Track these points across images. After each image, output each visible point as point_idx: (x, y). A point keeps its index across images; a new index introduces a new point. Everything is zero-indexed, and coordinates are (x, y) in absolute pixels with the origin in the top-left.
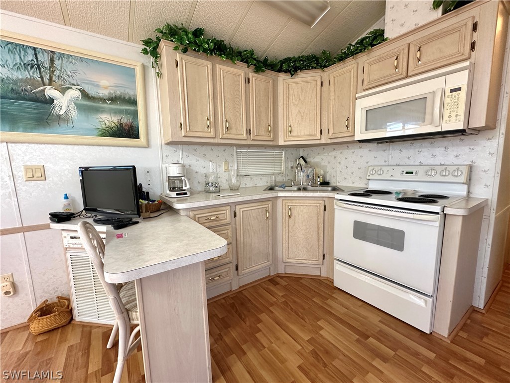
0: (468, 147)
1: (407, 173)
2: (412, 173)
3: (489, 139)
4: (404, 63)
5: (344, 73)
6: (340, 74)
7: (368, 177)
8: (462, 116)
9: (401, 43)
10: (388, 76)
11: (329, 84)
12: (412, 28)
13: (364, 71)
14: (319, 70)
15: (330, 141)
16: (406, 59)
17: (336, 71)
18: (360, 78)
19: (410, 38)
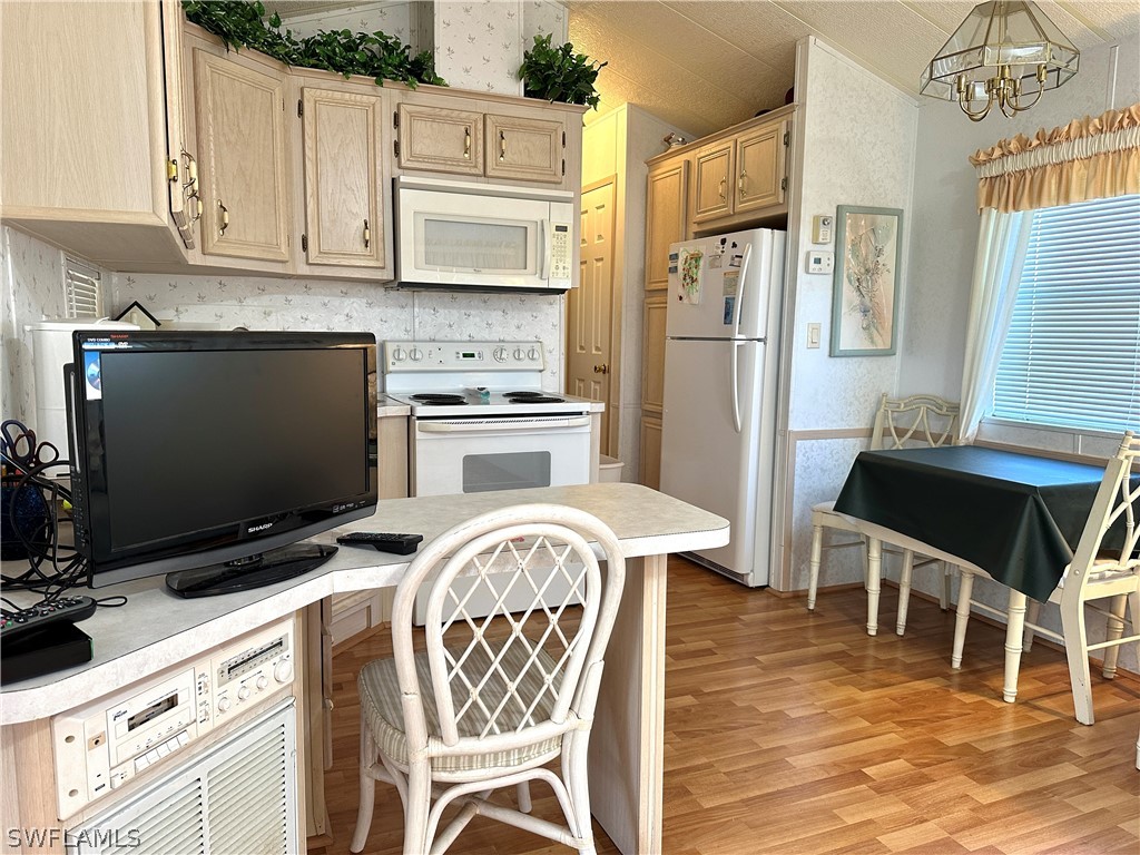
0: (530, 313)
1: (465, 355)
2: (472, 355)
3: (551, 304)
4: (480, 149)
5: (345, 104)
6: (338, 103)
7: (391, 368)
8: (570, 271)
9: (470, 104)
10: (452, 159)
11: (301, 112)
12: (483, 88)
13: (397, 123)
14: (276, 64)
15: (304, 270)
16: (481, 142)
17: (320, 86)
18: (388, 135)
19: (483, 106)
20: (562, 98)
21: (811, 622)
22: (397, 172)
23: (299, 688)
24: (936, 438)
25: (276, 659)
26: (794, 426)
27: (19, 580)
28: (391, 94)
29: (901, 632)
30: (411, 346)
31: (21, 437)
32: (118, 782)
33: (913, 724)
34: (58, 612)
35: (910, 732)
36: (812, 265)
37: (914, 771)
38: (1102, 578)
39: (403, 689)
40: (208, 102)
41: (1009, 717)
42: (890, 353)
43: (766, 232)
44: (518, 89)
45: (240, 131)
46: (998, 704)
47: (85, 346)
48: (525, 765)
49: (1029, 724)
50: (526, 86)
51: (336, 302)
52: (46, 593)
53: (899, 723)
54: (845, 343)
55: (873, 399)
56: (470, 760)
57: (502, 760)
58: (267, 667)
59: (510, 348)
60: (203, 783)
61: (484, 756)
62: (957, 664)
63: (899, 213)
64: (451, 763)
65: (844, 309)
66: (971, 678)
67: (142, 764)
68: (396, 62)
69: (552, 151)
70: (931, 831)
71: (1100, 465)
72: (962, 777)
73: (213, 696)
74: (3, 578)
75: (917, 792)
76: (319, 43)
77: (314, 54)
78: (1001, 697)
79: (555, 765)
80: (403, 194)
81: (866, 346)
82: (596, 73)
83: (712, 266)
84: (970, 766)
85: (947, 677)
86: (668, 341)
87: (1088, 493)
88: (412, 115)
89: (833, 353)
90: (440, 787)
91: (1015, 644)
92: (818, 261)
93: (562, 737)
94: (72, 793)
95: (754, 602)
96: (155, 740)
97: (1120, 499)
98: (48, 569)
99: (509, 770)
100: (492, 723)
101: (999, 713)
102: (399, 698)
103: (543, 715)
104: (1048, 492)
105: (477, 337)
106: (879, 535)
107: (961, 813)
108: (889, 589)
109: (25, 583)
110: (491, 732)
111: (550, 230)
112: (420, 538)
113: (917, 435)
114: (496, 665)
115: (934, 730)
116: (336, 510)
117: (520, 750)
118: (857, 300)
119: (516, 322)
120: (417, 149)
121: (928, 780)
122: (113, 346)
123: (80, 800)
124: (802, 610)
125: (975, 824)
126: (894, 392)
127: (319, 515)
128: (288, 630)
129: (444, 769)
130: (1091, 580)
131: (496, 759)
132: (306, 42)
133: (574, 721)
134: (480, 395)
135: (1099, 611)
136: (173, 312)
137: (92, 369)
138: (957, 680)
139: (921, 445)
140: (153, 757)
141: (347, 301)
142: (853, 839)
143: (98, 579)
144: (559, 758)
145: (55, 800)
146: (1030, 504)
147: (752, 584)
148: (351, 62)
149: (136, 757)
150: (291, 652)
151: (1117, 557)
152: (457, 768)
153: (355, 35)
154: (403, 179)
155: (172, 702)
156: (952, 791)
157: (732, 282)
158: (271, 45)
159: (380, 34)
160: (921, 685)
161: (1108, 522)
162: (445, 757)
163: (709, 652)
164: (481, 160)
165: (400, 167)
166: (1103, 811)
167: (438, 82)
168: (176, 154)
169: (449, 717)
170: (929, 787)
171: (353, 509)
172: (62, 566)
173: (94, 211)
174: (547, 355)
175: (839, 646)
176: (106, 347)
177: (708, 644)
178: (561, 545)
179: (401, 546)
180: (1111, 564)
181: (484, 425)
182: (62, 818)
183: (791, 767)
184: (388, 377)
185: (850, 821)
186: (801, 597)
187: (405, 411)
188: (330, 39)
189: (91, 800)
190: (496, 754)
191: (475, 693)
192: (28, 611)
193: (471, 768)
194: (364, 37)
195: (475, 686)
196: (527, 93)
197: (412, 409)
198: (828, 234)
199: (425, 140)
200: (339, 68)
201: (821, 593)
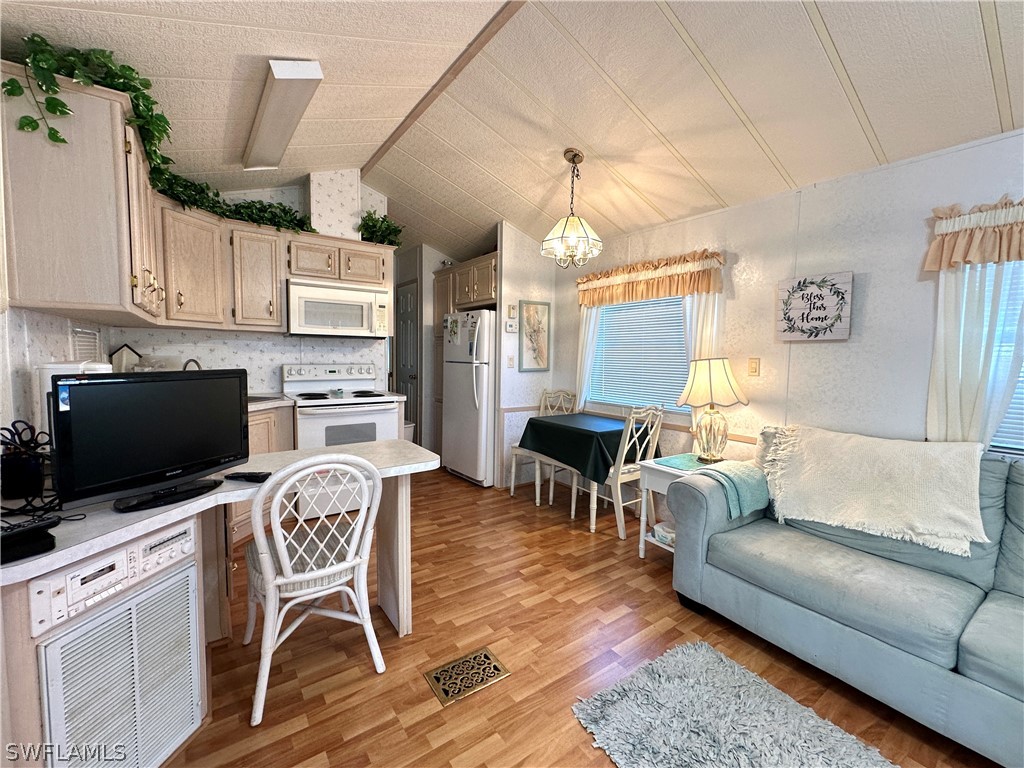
0: (368, 349)
1: (330, 372)
2: (335, 371)
3: (380, 345)
4: (337, 265)
5: (259, 240)
6: (252, 239)
7: (286, 379)
8: (386, 328)
9: (331, 243)
10: (321, 271)
11: (231, 243)
12: (339, 235)
13: (289, 251)
14: (217, 217)
15: (235, 328)
16: (337, 262)
17: (243, 230)
18: (284, 257)
19: (339, 244)
20: (382, 242)
21: (512, 502)
22: (289, 276)
23: (199, 556)
24: (567, 410)
25: (183, 541)
26: (503, 406)
27: (19, 509)
28: (286, 236)
29: (551, 503)
30: (298, 367)
31: (24, 429)
32: (73, 614)
33: (547, 547)
34: (34, 525)
35: (546, 550)
36: (509, 329)
37: (543, 569)
38: (629, 472)
39: (260, 551)
40: (170, 238)
41: (592, 538)
42: (546, 370)
43: (486, 312)
44: (358, 236)
45: (192, 252)
46: (587, 534)
47: (59, 383)
48: (331, 585)
49: (600, 541)
50: (362, 235)
51: (254, 343)
52: (33, 516)
53: (541, 547)
54: (525, 366)
55: (540, 391)
56: (301, 585)
57: (319, 583)
58: (176, 546)
59: (356, 367)
60: (133, 611)
61: (308, 582)
62: (573, 517)
63: (548, 305)
64: (290, 587)
65: (525, 349)
66: (579, 523)
67: (90, 603)
68: (289, 219)
69: (377, 268)
70: (546, 596)
71: (623, 420)
72: (564, 569)
73: (140, 563)
74: (2, 508)
75: (542, 578)
76: (243, 207)
77: (240, 213)
78: (589, 531)
79: (350, 584)
80: (292, 287)
81: (536, 367)
82: (400, 231)
83: (463, 326)
84: (569, 564)
85: (567, 523)
86: (445, 363)
87: (619, 434)
88: (297, 247)
89: (521, 371)
90: (284, 601)
91: (594, 506)
92: (511, 326)
93: (353, 568)
94: (41, 622)
95: (487, 494)
96: (99, 588)
97: (632, 437)
98: (37, 503)
99: (324, 587)
100: (312, 564)
101: (588, 538)
102: (258, 556)
103: (341, 558)
104: (603, 435)
105: (338, 361)
106: (539, 457)
107: (560, 586)
108: (545, 483)
109: (22, 511)
110: (312, 569)
111: (375, 308)
112: (270, 474)
113: (560, 409)
114: (312, 534)
115: (556, 549)
116: (223, 461)
117: (329, 577)
118: (530, 345)
119: (360, 353)
120: (301, 264)
121: (548, 572)
122: (77, 382)
123: (46, 626)
124: (508, 496)
125: (566, 590)
126: (550, 389)
127: (215, 464)
128: (191, 525)
129: (287, 591)
130: (623, 473)
131: (315, 583)
132: (236, 206)
133: (359, 559)
134: (337, 393)
135: (631, 488)
136: (151, 350)
137: (64, 395)
138: (573, 524)
139: (561, 413)
140: (98, 598)
141: (261, 343)
142: (508, 604)
143: (65, 506)
144: (353, 579)
145: (29, 627)
146: (595, 440)
147: (485, 486)
148: (262, 218)
149: (86, 599)
150: (192, 536)
151: (633, 461)
152: (294, 590)
153: (265, 203)
154: (292, 280)
155: (112, 568)
156: (559, 576)
157: (472, 334)
158: (214, 206)
159: (281, 204)
160: (555, 528)
161: (627, 448)
162: (286, 585)
163: (458, 521)
164: (337, 271)
165: (291, 273)
166: (622, 577)
167: (313, 231)
168: (138, 272)
169: (287, 564)
170: (550, 575)
171: (234, 460)
172: (47, 500)
173: (82, 303)
174: (378, 371)
175: (522, 512)
176: (73, 383)
177: (459, 517)
178: (345, 474)
179: (258, 478)
180: (630, 466)
181: (337, 410)
182: (34, 636)
183: (486, 573)
184: (285, 385)
185: (509, 596)
186: (508, 490)
187: (291, 403)
188: (250, 205)
189: (54, 624)
190: (315, 580)
191: (301, 551)
192: (15, 525)
193: (301, 589)
194: (271, 206)
195: (322, 542)
196: (363, 239)
197: (295, 402)
198: (515, 313)
199: (304, 259)
200: (254, 221)
201: (516, 488)
